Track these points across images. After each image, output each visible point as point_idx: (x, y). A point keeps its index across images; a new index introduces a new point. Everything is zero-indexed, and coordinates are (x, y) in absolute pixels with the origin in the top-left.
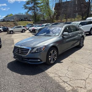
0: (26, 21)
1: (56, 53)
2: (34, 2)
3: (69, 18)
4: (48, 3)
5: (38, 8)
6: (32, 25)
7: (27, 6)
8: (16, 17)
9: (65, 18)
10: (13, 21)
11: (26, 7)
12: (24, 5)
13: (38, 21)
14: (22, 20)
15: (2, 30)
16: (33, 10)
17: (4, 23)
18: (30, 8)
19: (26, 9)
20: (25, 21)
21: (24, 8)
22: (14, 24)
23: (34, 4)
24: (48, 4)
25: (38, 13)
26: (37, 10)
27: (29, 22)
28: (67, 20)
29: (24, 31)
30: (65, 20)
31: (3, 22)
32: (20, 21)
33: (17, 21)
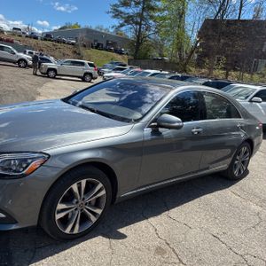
0: (110, 50)
1: (103, 192)
2: (144, 4)
3: (235, 70)
4: (183, 13)
5: (151, 21)
6: (124, 65)
7: (122, 9)
8: (84, 35)
9: (224, 69)
10: (73, 44)
11: (117, 11)
12: (115, 5)
13: (144, 59)
14: (98, 47)
15: (30, 63)
16: (137, 23)
17: (46, 42)
19: (116, 16)
20: (107, 50)
21: (111, 14)
22: (75, 52)
23: (143, 9)
24: (181, 17)
25: (148, 36)
26: (148, 29)
27: (119, 58)
28: (227, 75)
29: (88, 78)
30: (221, 72)
31: (45, 40)
32: (92, 47)
33: (85, 46)
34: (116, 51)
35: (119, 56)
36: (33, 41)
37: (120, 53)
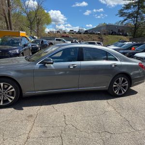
0: (120, 35)
7: (125, 11)
10: (99, 34)
11: (122, 13)
12: (121, 10)
14: (113, 33)
17: (85, 35)
18: (130, 15)
19: (121, 16)
20: (118, 35)
21: (119, 15)
22: (99, 38)
25: (141, 24)
26: (142, 19)
31: (85, 34)
32: (109, 34)
33: (105, 34)
34: (123, 35)
35: (125, 37)
36: (79, 35)
37: (126, 35)
